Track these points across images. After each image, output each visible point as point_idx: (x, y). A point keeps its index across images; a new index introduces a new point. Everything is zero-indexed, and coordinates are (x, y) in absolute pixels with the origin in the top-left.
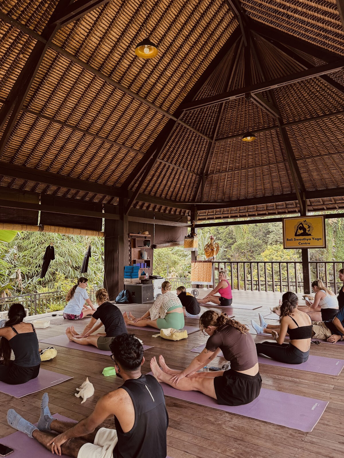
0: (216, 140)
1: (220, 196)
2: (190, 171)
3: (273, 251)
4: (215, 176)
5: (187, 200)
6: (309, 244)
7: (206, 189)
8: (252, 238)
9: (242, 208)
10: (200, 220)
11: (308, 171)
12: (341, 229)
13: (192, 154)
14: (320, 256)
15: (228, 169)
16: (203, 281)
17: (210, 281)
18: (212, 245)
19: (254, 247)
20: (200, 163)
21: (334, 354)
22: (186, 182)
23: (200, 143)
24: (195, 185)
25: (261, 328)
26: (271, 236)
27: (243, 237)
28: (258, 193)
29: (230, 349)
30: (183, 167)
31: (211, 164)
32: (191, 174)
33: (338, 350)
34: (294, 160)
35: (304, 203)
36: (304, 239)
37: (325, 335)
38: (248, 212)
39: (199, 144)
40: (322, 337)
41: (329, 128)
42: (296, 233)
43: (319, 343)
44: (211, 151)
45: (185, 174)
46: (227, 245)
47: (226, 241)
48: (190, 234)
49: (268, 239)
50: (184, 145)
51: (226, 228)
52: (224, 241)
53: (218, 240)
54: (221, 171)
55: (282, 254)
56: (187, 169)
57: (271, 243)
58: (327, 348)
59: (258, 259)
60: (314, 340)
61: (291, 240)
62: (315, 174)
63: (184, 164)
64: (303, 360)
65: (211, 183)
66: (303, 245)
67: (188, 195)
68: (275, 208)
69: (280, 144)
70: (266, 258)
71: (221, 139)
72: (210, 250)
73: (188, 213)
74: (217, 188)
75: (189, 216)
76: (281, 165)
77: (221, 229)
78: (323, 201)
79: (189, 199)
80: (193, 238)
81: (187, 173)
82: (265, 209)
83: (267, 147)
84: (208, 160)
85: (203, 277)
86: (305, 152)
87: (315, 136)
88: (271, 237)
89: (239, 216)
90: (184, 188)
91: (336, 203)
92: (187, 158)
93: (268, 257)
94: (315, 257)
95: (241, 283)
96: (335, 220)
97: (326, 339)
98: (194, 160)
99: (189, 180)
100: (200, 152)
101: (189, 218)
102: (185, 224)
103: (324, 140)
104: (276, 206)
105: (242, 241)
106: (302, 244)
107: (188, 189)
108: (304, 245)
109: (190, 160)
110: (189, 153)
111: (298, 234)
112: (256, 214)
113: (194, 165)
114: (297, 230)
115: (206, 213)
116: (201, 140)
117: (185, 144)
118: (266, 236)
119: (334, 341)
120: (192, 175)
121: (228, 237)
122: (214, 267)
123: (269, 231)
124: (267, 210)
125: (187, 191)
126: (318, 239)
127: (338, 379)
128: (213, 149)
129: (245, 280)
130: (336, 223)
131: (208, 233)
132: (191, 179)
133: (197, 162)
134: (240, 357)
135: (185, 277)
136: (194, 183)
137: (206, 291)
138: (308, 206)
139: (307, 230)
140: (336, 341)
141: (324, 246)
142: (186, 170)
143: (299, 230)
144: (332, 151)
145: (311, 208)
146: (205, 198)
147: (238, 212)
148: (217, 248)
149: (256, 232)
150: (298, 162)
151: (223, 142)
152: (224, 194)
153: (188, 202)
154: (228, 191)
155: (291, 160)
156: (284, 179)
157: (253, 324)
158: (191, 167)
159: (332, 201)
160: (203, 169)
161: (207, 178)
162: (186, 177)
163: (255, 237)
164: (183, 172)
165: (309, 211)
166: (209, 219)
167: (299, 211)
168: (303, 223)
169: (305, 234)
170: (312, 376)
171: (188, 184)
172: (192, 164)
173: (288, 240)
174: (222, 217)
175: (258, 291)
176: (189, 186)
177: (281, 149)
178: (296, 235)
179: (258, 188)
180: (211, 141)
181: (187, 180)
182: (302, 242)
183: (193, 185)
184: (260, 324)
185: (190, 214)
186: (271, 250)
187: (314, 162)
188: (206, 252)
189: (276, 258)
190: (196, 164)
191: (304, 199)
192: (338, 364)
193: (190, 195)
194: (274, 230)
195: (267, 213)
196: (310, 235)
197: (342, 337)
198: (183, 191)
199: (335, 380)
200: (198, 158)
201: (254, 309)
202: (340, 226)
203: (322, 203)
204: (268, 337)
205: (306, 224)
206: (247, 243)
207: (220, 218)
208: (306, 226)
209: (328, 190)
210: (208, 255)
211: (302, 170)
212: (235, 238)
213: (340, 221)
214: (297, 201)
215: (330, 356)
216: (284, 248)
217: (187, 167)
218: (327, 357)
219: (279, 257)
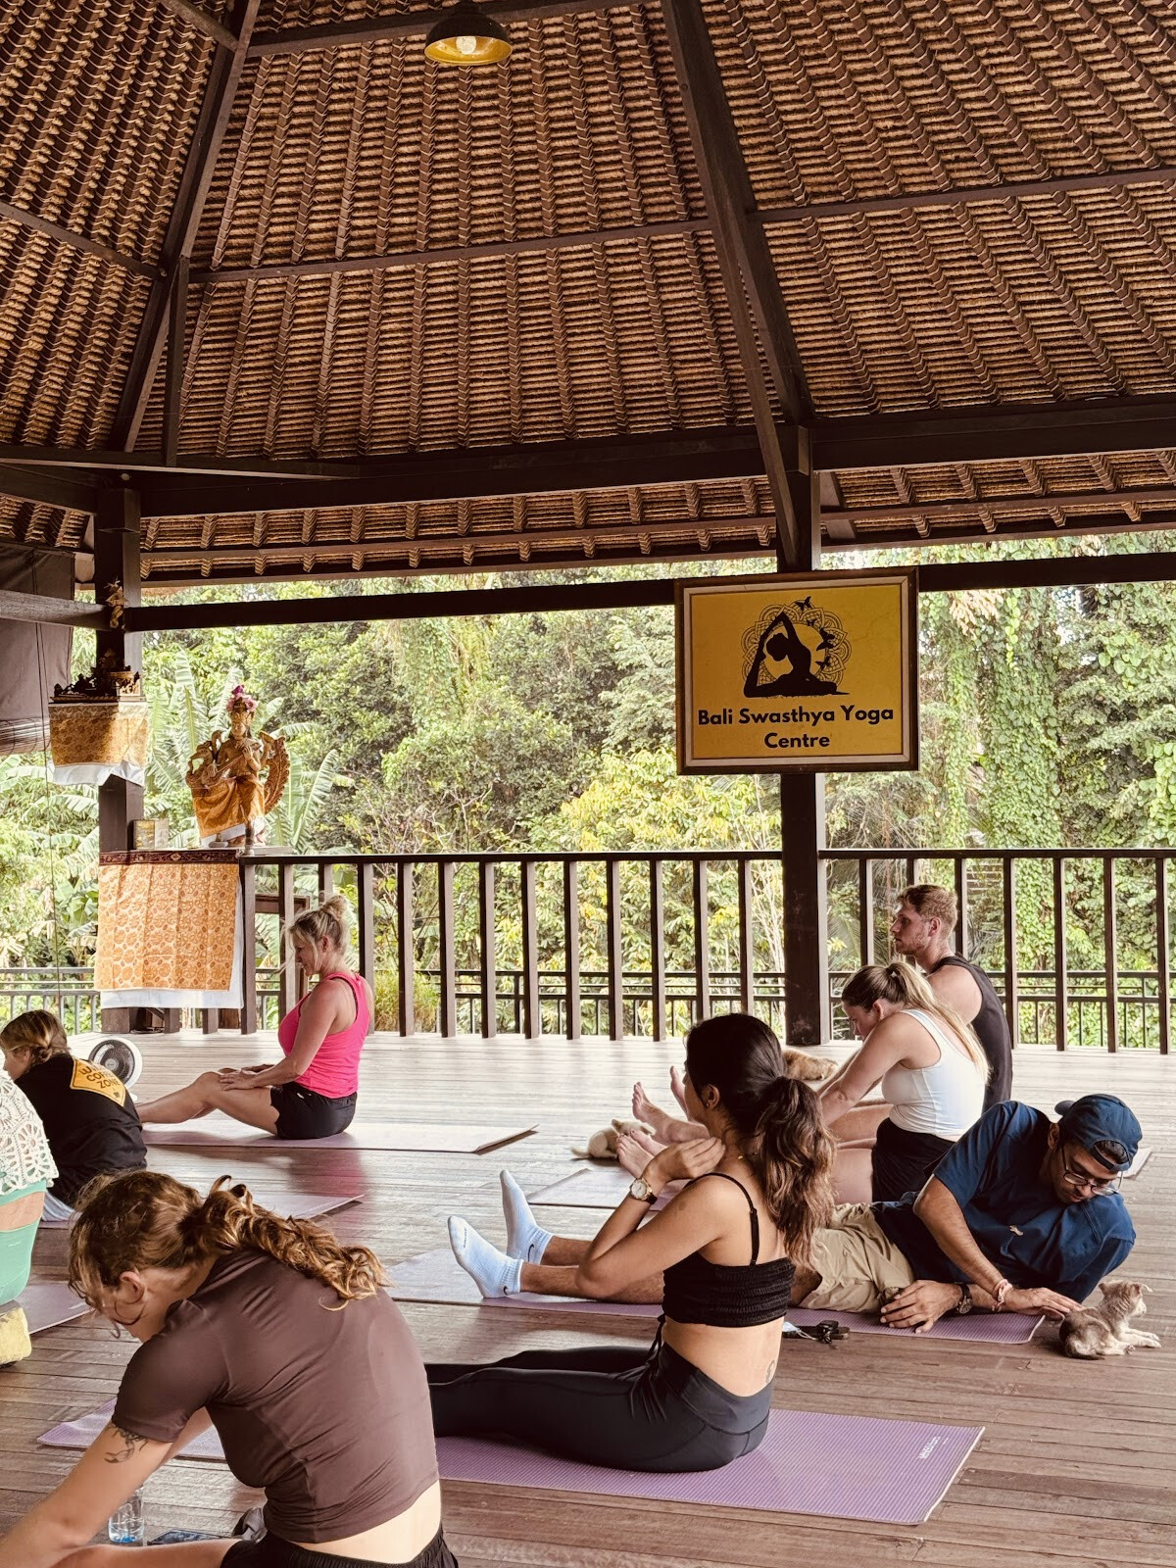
0: (257, 39)
1: (290, 424)
2: (86, 235)
3: (636, 790)
4: (262, 289)
5: (65, 439)
6: (824, 742)
7: (200, 369)
8: (513, 705)
9: (435, 506)
10: (158, 577)
11: (829, 292)
12: (1018, 657)
13: (98, 123)
14: (902, 817)
15: (341, 242)
16: (180, 983)
17: (225, 985)
18: (241, 751)
19: (523, 762)
20: (155, 190)
21: (918, 1395)
22: (58, 313)
23: (149, 46)
24: (124, 342)
25: (511, 1262)
26: (625, 696)
27: (455, 703)
28: (535, 417)
29: (271, 1414)
30: (34, 207)
31: (231, 199)
32: (91, 261)
33: (944, 1370)
34: (752, 215)
35: (802, 491)
36: (798, 715)
37: (876, 1288)
38: (470, 534)
39: (146, 56)
40: (858, 1296)
41: (959, 27)
42: (753, 676)
43: (837, 1333)
44: (226, 110)
45: (49, 257)
46: (351, 749)
47: (348, 726)
48: (87, 673)
49: (605, 715)
50: (37, 53)
51: (351, 639)
52: (336, 722)
53: (298, 717)
54: (296, 255)
55: (684, 806)
56: (61, 223)
57: (626, 743)
58: (880, 1363)
59: (546, 835)
60: (814, 1321)
61: (724, 718)
62: (868, 312)
63: (42, 187)
64: (739, 1444)
65: (233, 332)
66: (789, 750)
67: (74, 404)
68: (634, 516)
69: (665, 105)
70: (589, 836)
71: (294, 35)
72: (226, 783)
73: (80, 531)
74: (275, 368)
75: (84, 548)
76: (673, 242)
77: (320, 644)
78: (913, 488)
79: (82, 434)
80: (114, 698)
81: (65, 250)
82: (579, 520)
83: (590, 122)
84: (208, 173)
85: (181, 960)
86: (814, 171)
87: (874, 71)
88: (626, 706)
89: (414, 561)
90: (44, 355)
91: (981, 500)
92: (60, 142)
93: (602, 826)
94: (872, 823)
95: (421, 989)
96: (983, 600)
97: (879, 1309)
98: (109, 164)
99: (79, 303)
100: (153, 109)
101: (85, 562)
102: (54, 606)
103: (926, 101)
104: (645, 503)
105: (447, 727)
106: (783, 743)
107: (74, 365)
108: (796, 750)
109: (83, 162)
110: (75, 107)
111: (763, 680)
112: (524, 554)
113: (110, 199)
114: (760, 657)
115: (198, 533)
116: (157, 25)
117: (44, 42)
118: (592, 698)
119: (920, 1318)
120: (102, 271)
121: (360, 702)
122: (252, 893)
123: (614, 666)
124: (587, 526)
125: (69, 379)
126: (875, 717)
127: (923, 1544)
128: (243, 100)
129: (443, 973)
130: (992, 622)
131: (234, 670)
132: (95, 293)
133: (131, 177)
134: (330, 1457)
135: (71, 962)
136: (115, 323)
137: (192, 1052)
138: (826, 509)
139: (817, 656)
140: (932, 1315)
141: (905, 758)
142: (57, 232)
143: (769, 660)
144: (967, 176)
145: (840, 524)
146: (193, 434)
147: (409, 532)
148: (273, 771)
149: (535, 672)
150: (771, 230)
151: (305, 57)
152: (318, 407)
153: (78, 450)
154: (343, 391)
155: (731, 213)
156: (691, 334)
157: (459, 1242)
158: (92, 210)
159: (958, 486)
160: (175, 231)
161: (202, 295)
162: (57, 276)
163: (530, 701)
164: (37, 244)
165: (831, 542)
166: (220, 574)
167: (776, 545)
168: (793, 614)
169: (801, 682)
170: (776, 1537)
171: (71, 325)
172: (100, 190)
173: (703, 717)
174: (308, 565)
175: (522, 1036)
176: (81, 339)
177: (675, 141)
178: (752, 689)
179: (536, 383)
180: (227, 41)
181: (64, 298)
182: (785, 730)
183: (112, 341)
184: (504, 1235)
185: (90, 538)
186: (621, 784)
187: (865, 237)
188: (201, 793)
189: (652, 832)
190: (127, 191)
191: (803, 469)
192: (931, 1456)
193: (91, 403)
194: (646, 658)
195: (589, 548)
196: (830, 688)
197: (965, 1290)
198: (37, 376)
199: (904, 1548)
200: (139, 149)
201: (481, 1151)
202: (1014, 639)
203: (903, 496)
204: (547, 1315)
205: (811, 623)
206: (481, 740)
207: (293, 571)
208: (808, 637)
209: (937, 414)
210: (214, 811)
211: (793, 282)
212: (406, 709)
213: (1017, 612)
214: (763, 478)
215: (894, 1409)
216: (684, 770)
217: (65, 211)
218: (876, 1415)
219: (669, 830)
